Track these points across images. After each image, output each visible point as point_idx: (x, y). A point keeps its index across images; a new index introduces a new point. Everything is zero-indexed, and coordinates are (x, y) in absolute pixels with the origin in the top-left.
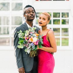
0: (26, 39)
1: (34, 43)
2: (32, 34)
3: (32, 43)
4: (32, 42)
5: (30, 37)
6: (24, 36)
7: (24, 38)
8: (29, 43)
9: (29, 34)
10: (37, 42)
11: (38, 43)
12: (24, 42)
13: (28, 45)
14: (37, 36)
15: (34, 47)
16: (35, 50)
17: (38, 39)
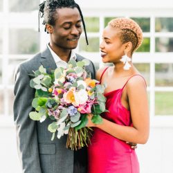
0: (56, 93)
1: (77, 107)
2: (75, 81)
3: (72, 108)
4: (71, 105)
5: (68, 90)
6: (52, 84)
7: (50, 90)
8: (64, 106)
9: (67, 80)
10: (87, 106)
11: (90, 107)
12: (50, 101)
13: (58, 111)
14: (89, 86)
15: (76, 120)
16: (80, 128)
17: (93, 98)
